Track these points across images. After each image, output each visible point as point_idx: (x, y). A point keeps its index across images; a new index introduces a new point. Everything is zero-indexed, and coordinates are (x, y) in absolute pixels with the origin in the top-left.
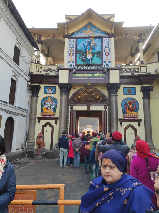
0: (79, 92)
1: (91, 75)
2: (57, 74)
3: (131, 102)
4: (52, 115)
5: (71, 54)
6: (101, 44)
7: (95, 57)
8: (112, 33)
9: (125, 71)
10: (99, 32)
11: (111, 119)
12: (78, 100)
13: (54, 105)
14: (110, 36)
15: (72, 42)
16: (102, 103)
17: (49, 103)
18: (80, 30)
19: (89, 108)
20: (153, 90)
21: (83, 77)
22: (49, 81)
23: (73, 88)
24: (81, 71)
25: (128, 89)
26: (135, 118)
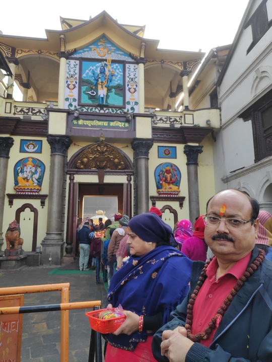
0: (85, 152)
1: (106, 124)
2: (45, 118)
3: (170, 170)
4: (35, 190)
5: (71, 86)
6: (122, 73)
7: (112, 94)
8: (141, 57)
9: (161, 119)
10: (119, 52)
11: (139, 196)
12: (83, 165)
13: (38, 173)
14: (137, 61)
15: (72, 66)
16: (123, 171)
17: (29, 168)
18: (87, 46)
19: (101, 178)
20: (202, 152)
21: (92, 126)
22: (30, 130)
23: (75, 144)
24: (88, 116)
25: (165, 149)
26: (175, 194)
